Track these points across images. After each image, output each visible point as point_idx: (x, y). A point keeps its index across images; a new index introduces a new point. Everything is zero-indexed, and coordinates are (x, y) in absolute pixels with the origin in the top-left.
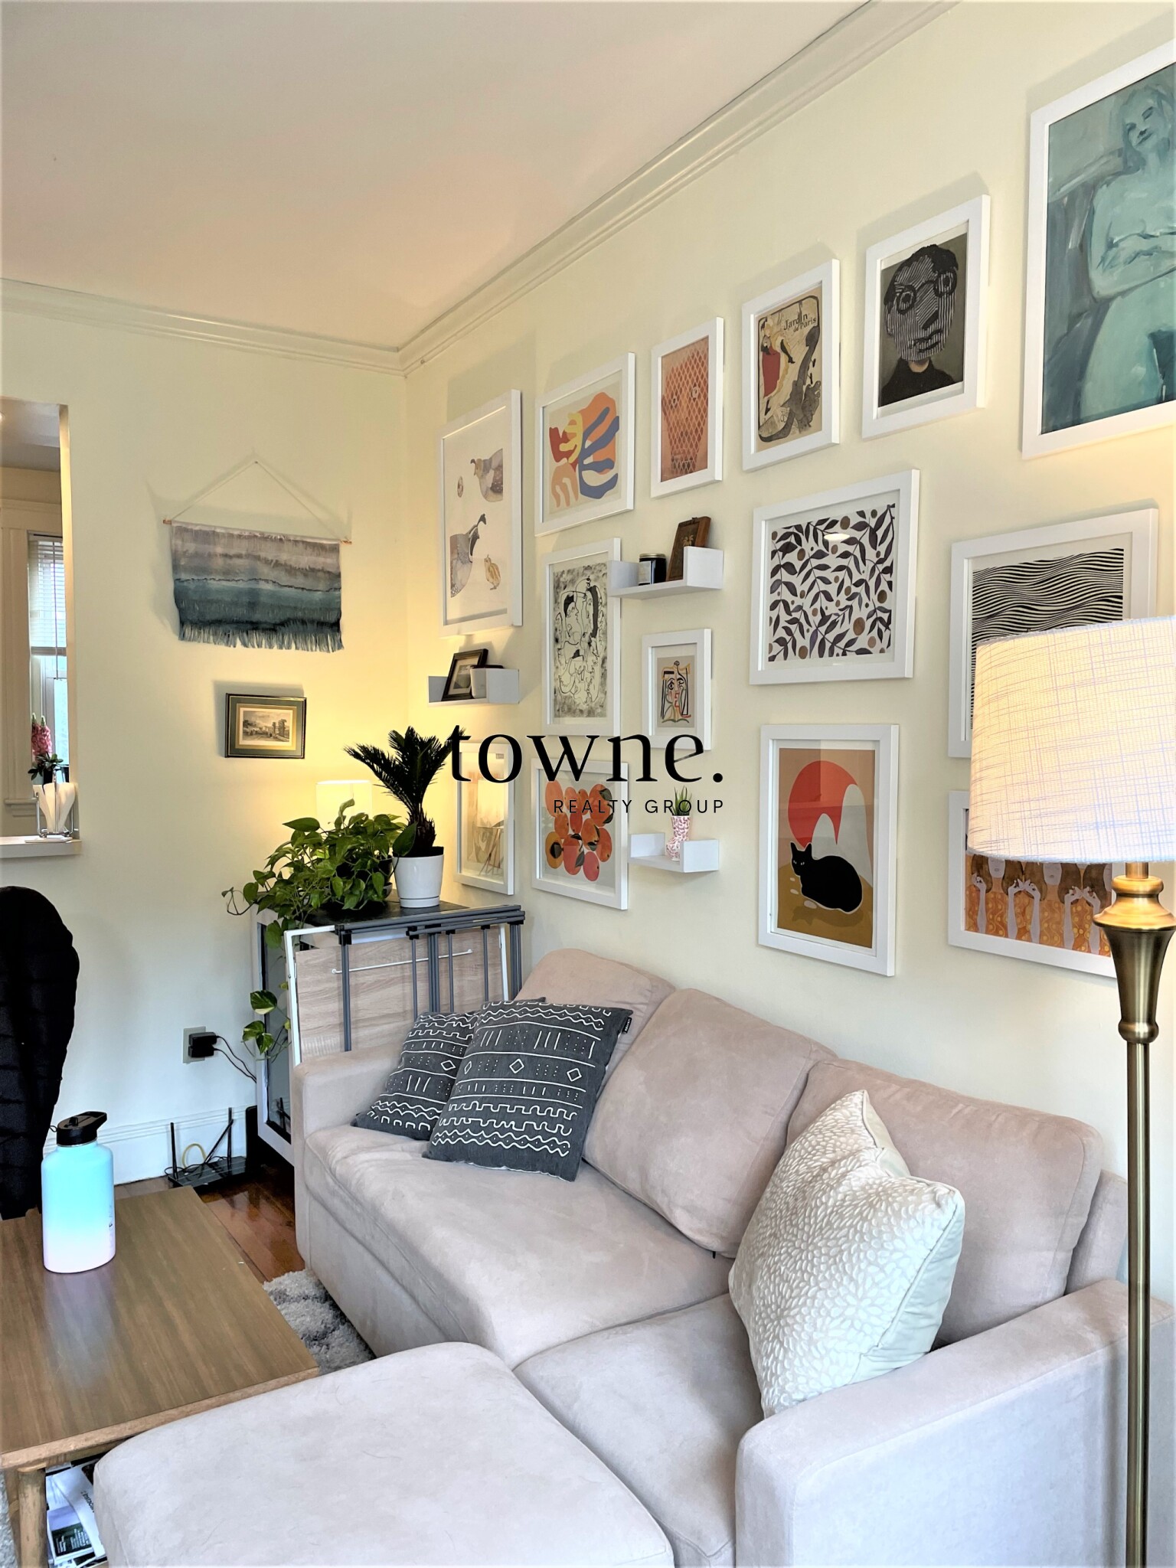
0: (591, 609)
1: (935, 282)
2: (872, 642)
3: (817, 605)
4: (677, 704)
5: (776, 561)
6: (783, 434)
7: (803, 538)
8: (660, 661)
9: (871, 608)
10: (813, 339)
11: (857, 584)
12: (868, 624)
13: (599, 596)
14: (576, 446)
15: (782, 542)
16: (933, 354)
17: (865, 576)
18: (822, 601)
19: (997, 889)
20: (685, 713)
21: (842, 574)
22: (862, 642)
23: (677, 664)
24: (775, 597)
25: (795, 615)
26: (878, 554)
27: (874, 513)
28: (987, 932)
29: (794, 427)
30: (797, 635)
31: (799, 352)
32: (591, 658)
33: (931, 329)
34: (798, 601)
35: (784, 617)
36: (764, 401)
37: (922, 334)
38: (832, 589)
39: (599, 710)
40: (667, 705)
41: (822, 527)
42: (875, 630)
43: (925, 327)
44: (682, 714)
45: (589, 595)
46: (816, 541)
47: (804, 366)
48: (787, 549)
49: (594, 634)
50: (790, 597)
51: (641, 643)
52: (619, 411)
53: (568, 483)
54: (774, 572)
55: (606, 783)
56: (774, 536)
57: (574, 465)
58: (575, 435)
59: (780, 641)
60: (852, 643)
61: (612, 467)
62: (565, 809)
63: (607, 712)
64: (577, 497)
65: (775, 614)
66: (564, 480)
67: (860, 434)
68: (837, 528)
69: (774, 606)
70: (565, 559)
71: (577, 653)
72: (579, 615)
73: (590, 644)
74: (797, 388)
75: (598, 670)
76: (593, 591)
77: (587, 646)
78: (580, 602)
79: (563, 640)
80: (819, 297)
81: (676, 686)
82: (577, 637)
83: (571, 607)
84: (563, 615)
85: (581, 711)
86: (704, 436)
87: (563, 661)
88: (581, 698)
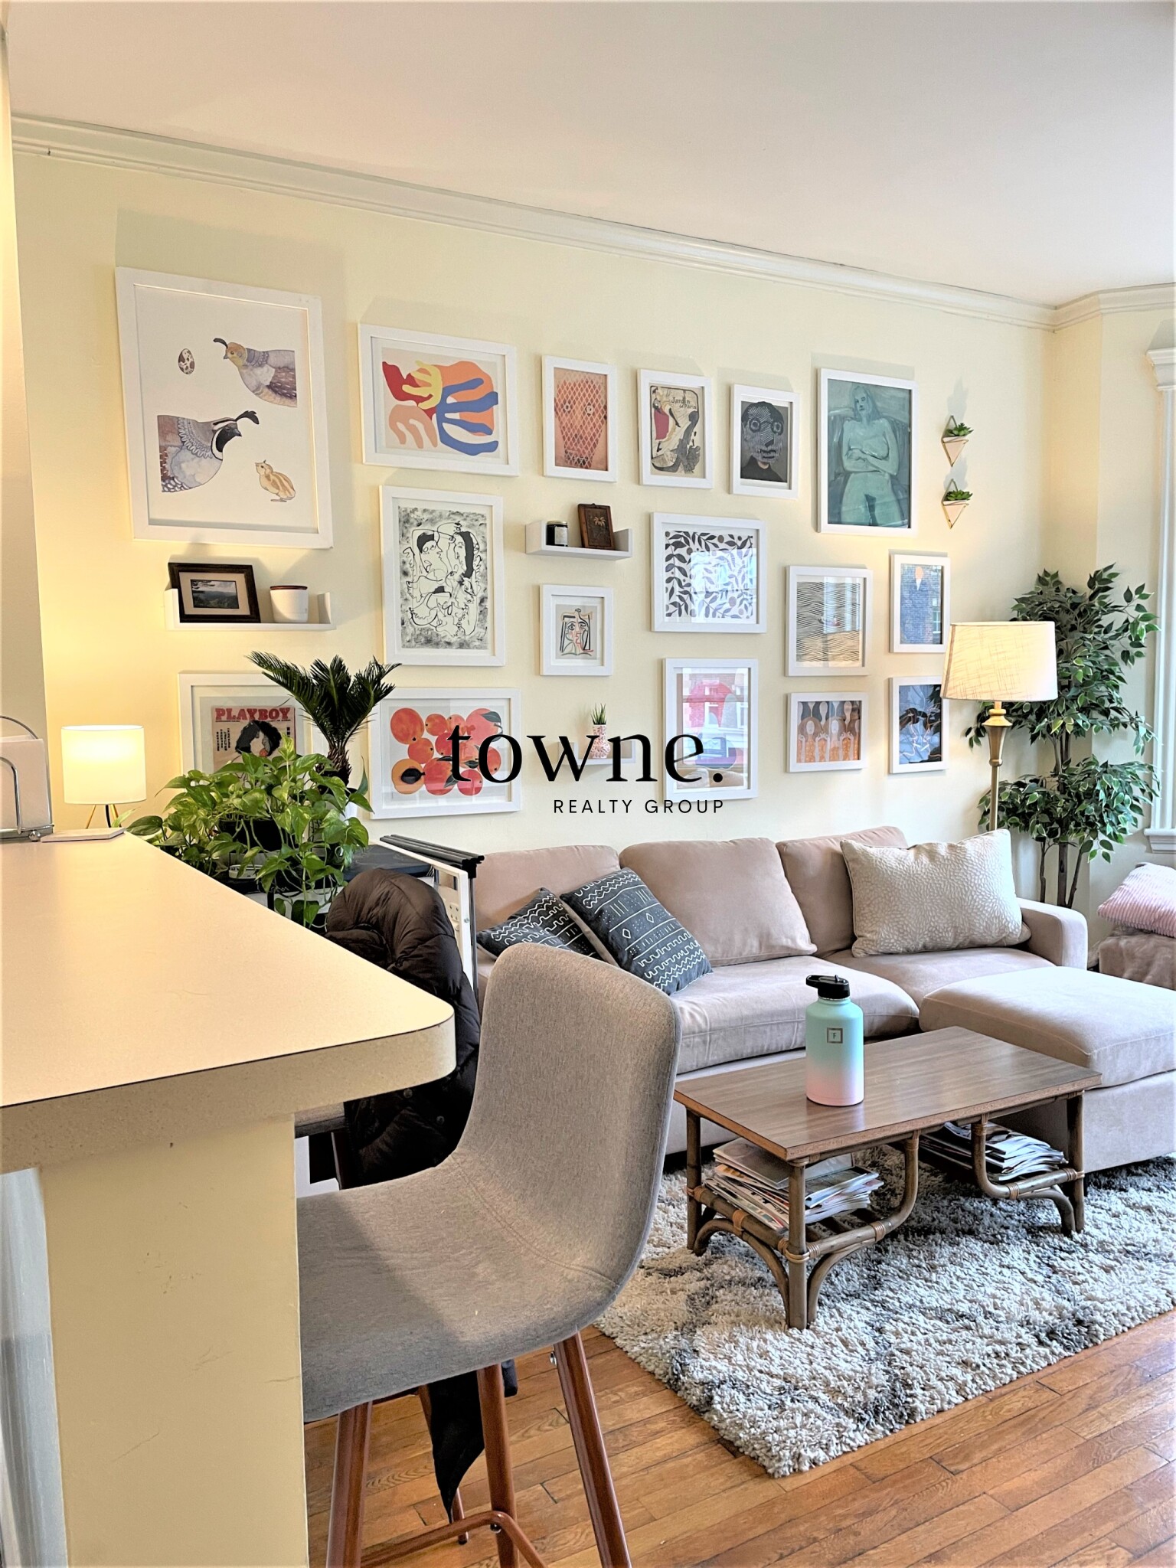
0: (463, 553)
1: (772, 425)
2: (741, 612)
3: (703, 585)
4: (579, 641)
5: (670, 551)
6: (673, 469)
7: (691, 541)
8: (558, 607)
9: (740, 592)
10: (694, 418)
11: (730, 577)
12: (738, 601)
13: (475, 542)
14: (430, 396)
15: (674, 540)
16: (770, 461)
17: (736, 573)
18: (706, 583)
19: (810, 739)
20: (587, 647)
22: (735, 611)
23: (578, 610)
24: (669, 574)
25: (686, 589)
26: (743, 562)
27: (740, 538)
28: (806, 762)
29: (681, 468)
30: (688, 601)
31: (685, 423)
32: (462, 597)
33: (770, 448)
34: (688, 580)
35: (677, 589)
36: (656, 442)
37: (764, 448)
38: (714, 577)
39: (477, 643)
40: (566, 642)
41: (705, 537)
42: (743, 605)
43: (767, 445)
44: (584, 649)
45: (459, 539)
46: (700, 545)
47: (688, 432)
48: (678, 545)
49: (468, 573)
50: (682, 577)
51: (538, 591)
52: (498, 389)
53: (420, 426)
54: (668, 558)
55: (491, 706)
56: (667, 534)
57: (429, 412)
58: (428, 385)
59: (674, 604)
60: (728, 610)
61: (489, 432)
62: (426, 735)
63: (489, 646)
64: (435, 445)
65: (670, 586)
66: (412, 421)
67: (729, 490)
68: (715, 541)
69: (669, 580)
70: (420, 497)
71: (440, 590)
72: (443, 555)
73: (461, 583)
74: (682, 443)
75: (474, 608)
76: (466, 536)
77: (455, 584)
78: (444, 542)
79: (417, 573)
80: (699, 394)
81: (577, 628)
82: (441, 575)
83: (429, 544)
84: (416, 550)
85: (449, 644)
86: (600, 446)
87: (416, 594)
88: (448, 631)
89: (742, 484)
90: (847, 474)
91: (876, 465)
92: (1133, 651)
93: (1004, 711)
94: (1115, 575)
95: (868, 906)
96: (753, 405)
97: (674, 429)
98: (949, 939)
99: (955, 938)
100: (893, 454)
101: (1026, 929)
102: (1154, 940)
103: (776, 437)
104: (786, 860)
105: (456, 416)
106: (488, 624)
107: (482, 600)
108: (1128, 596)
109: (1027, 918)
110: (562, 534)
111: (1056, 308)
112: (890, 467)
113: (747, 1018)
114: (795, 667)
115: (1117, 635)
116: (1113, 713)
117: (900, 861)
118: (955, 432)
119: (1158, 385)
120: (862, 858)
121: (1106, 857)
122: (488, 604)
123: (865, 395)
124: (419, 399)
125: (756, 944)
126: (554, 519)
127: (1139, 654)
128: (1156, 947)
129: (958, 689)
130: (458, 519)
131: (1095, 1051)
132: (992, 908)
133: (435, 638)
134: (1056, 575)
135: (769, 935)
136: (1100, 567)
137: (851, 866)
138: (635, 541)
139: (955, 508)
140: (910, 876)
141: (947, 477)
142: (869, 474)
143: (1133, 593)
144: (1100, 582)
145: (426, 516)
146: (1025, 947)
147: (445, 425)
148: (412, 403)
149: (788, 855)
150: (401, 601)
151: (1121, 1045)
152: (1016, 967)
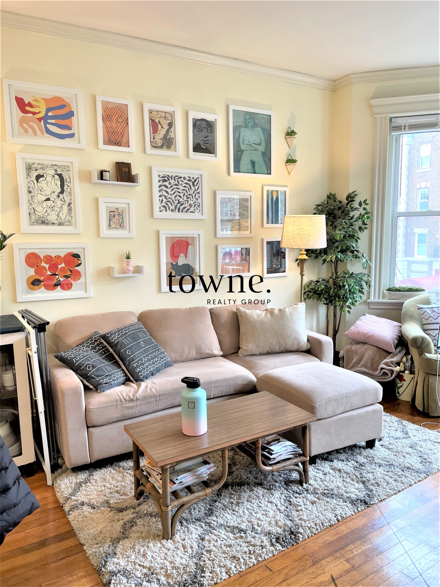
0: (59, 183)
1: (207, 129)
2: (195, 210)
3: (176, 198)
4: (118, 222)
5: (161, 183)
6: (161, 147)
7: (170, 179)
8: (107, 207)
9: (194, 202)
10: (170, 125)
11: (189, 195)
12: (193, 205)
13: (65, 178)
14: (40, 112)
15: (162, 179)
16: (207, 145)
17: (192, 193)
18: (178, 197)
20: (122, 225)
21: (184, 192)
22: (192, 209)
23: (117, 209)
24: (161, 194)
25: (168, 200)
26: (195, 189)
27: (193, 178)
29: (165, 147)
30: (170, 205)
31: (166, 127)
32: (59, 203)
33: (206, 139)
34: (170, 196)
35: (165, 200)
36: (152, 135)
37: (204, 139)
38: (182, 195)
39: (68, 223)
40: (112, 223)
41: (177, 178)
42: (196, 207)
43: (205, 138)
44: (120, 226)
45: (57, 177)
46: (175, 181)
47: (168, 131)
48: (164, 181)
49: (62, 192)
50: (166, 195)
51: (97, 200)
52: (74, 109)
53: (35, 126)
54: (160, 186)
55: (76, 252)
56: (159, 176)
57: (40, 119)
58: (39, 107)
59: (164, 206)
60: (188, 209)
61: (70, 128)
62: (43, 264)
63: (74, 224)
64: (43, 134)
65: (161, 199)
66: (31, 123)
67: (188, 157)
68: (182, 179)
69: (160, 196)
70: (35, 158)
71: (48, 199)
72: (49, 184)
73: (58, 196)
74: (165, 136)
75: (65, 208)
76: (60, 176)
77: (56, 197)
78: (49, 178)
79: (36, 192)
80: (172, 115)
81: (117, 217)
82: (48, 193)
83: (41, 179)
84: (35, 182)
85: (53, 223)
86: (125, 136)
87: (36, 201)
88: (52, 217)
89: (193, 154)
90: (242, 151)
91: (255, 147)
92: (363, 227)
93: (305, 253)
94: (356, 195)
95: (245, 335)
96: (198, 120)
97: (161, 130)
98: (277, 349)
99: (280, 348)
100: (263, 144)
101: (309, 344)
102: (366, 346)
103: (209, 134)
104: (213, 315)
105: (53, 121)
106: (73, 215)
107: (69, 204)
108: (360, 204)
109: (310, 340)
110: (106, 175)
111: (334, 81)
112: (262, 148)
113: (177, 389)
114: (220, 233)
115: (357, 220)
116: (355, 252)
117: (259, 316)
118: (291, 133)
119: (374, 114)
120: (243, 314)
121: (349, 312)
122: (72, 206)
123: (250, 117)
124: (34, 113)
125: (194, 352)
126: (103, 168)
127: (366, 228)
128: (366, 350)
129: (285, 243)
130: (56, 168)
131: (318, 404)
132: (295, 336)
133: (46, 221)
134: (335, 195)
135: (200, 349)
136: (351, 191)
137: (240, 318)
138: (142, 179)
139: (290, 166)
140: (262, 323)
141: (287, 153)
142: (252, 152)
143: (362, 203)
144: (351, 198)
145: (39, 166)
146: (308, 352)
147: (47, 125)
148: (31, 115)
149: (214, 314)
150: (28, 204)
151: (329, 401)
152: (301, 361)
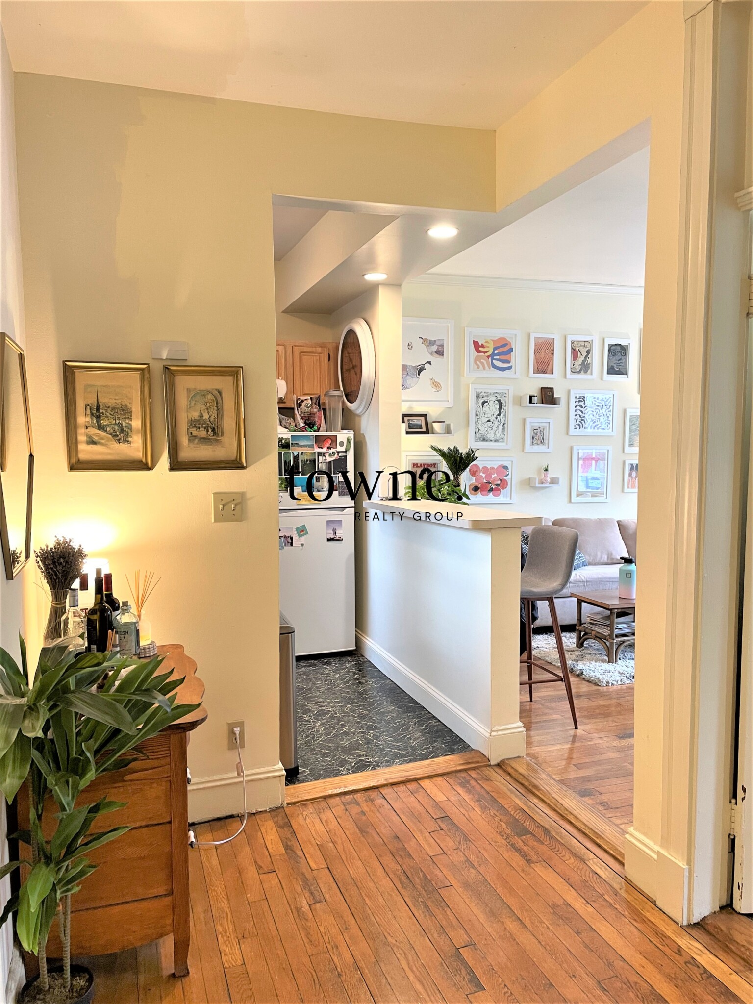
0: (498, 407)
1: (621, 352)
2: (605, 427)
3: (590, 417)
4: (539, 439)
5: (577, 404)
6: (579, 372)
7: (585, 400)
8: (532, 426)
10: (588, 352)
11: (601, 413)
12: (604, 423)
13: (502, 403)
14: (489, 351)
15: (578, 400)
16: (620, 367)
17: (604, 412)
18: (591, 416)
19: (634, 479)
20: (543, 442)
21: (597, 410)
22: (603, 427)
23: (539, 427)
24: (576, 413)
25: (583, 418)
26: (607, 407)
27: (606, 398)
28: (631, 488)
29: (582, 371)
30: (583, 423)
31: (585, 354)
32: (496, 423)
33: (620, 362)
34: (584, 415)
35: (579, 419)
36: (573, 362)
37: (617, 362)
38: (595, 414)
40: (534, 439)
41: (591, 398)
42: (606, 425)
44: (541, 442)
45: (497, 402)
46: (589, 401)
47: (586, 357)
48: (580, 401)
49: (499, 415)
50: (581, 414)
51: (524, 420)
52: (513, 346)
53: (485, 362)
54: (576, 406)
55: (505, 464)
56: (576, 397)
57: (488, 357)
58: (488, 347)
59: (579, 425)
60: (600, 427)
61: (510, 363)
62: (481, 474)
63: (506, 441)
64: (490, 368)
65: (576, 417)
66: (482, 360)
67: (602, 379)
68: (596, 399)
69: (576, 415)
70: (483, 388)
71: (489, 421)
72: (491, 408)
73: (496, 418)
74: (583, 362)
75: (501, 427)
76: (499, 401)
77: (494, 418)
78: (491, 403)
79: (481, 415)
80: (590, 343)
81: (539, 434)
82: (489, 415)
83: (486, 404)
84: (481, 407)
85: (491, 440)
86: (551, 365)
87: (481, 423)
88: (491, 436)
96: (613, 345)
97: (580, 357)
103: (623, 357)
104: (621, 527)
105: (497, 357)
106: (506, 433)
107: (504, 424)
110: (535, 399)
113: (600, 578)
114: (628, 449)
122: (506, 425)
124: (485, 352)
125: (606, 557)
126: (532, 394)
130: (497, 395)
133: (486, 439)
135: (612, 554)
138: (563, 401)
145: (485, 394)
147: (494, 361)
148: (482, 354)
149: (622, 525)
150: (475, 425)
